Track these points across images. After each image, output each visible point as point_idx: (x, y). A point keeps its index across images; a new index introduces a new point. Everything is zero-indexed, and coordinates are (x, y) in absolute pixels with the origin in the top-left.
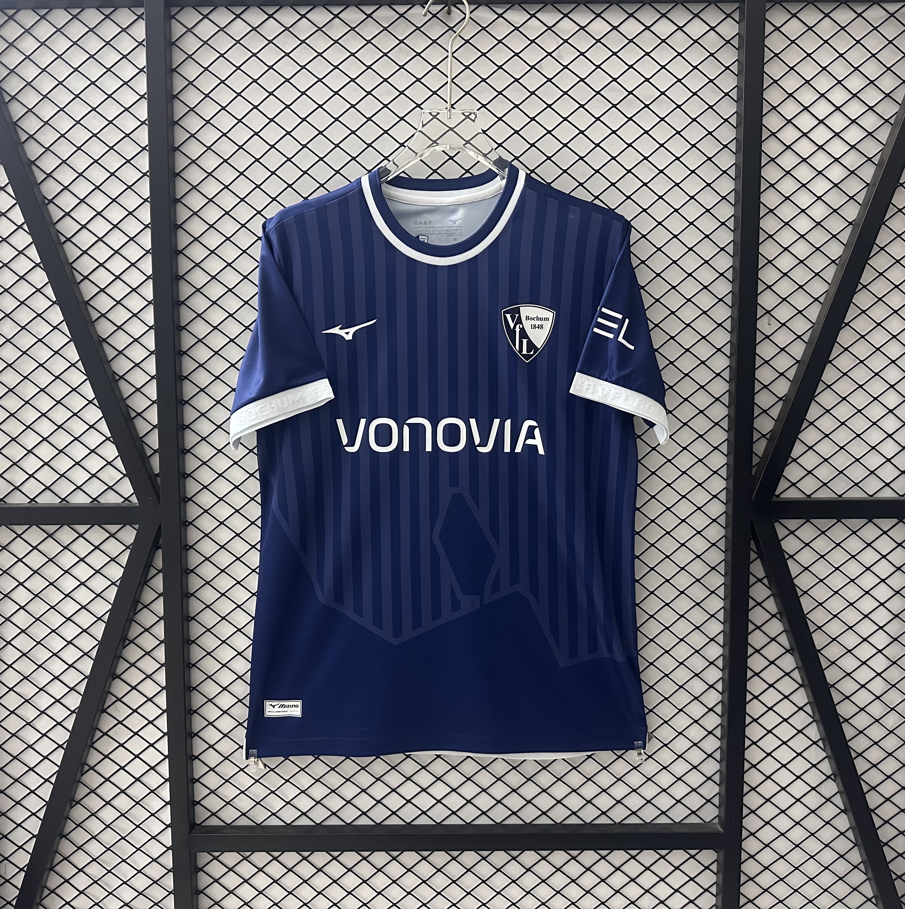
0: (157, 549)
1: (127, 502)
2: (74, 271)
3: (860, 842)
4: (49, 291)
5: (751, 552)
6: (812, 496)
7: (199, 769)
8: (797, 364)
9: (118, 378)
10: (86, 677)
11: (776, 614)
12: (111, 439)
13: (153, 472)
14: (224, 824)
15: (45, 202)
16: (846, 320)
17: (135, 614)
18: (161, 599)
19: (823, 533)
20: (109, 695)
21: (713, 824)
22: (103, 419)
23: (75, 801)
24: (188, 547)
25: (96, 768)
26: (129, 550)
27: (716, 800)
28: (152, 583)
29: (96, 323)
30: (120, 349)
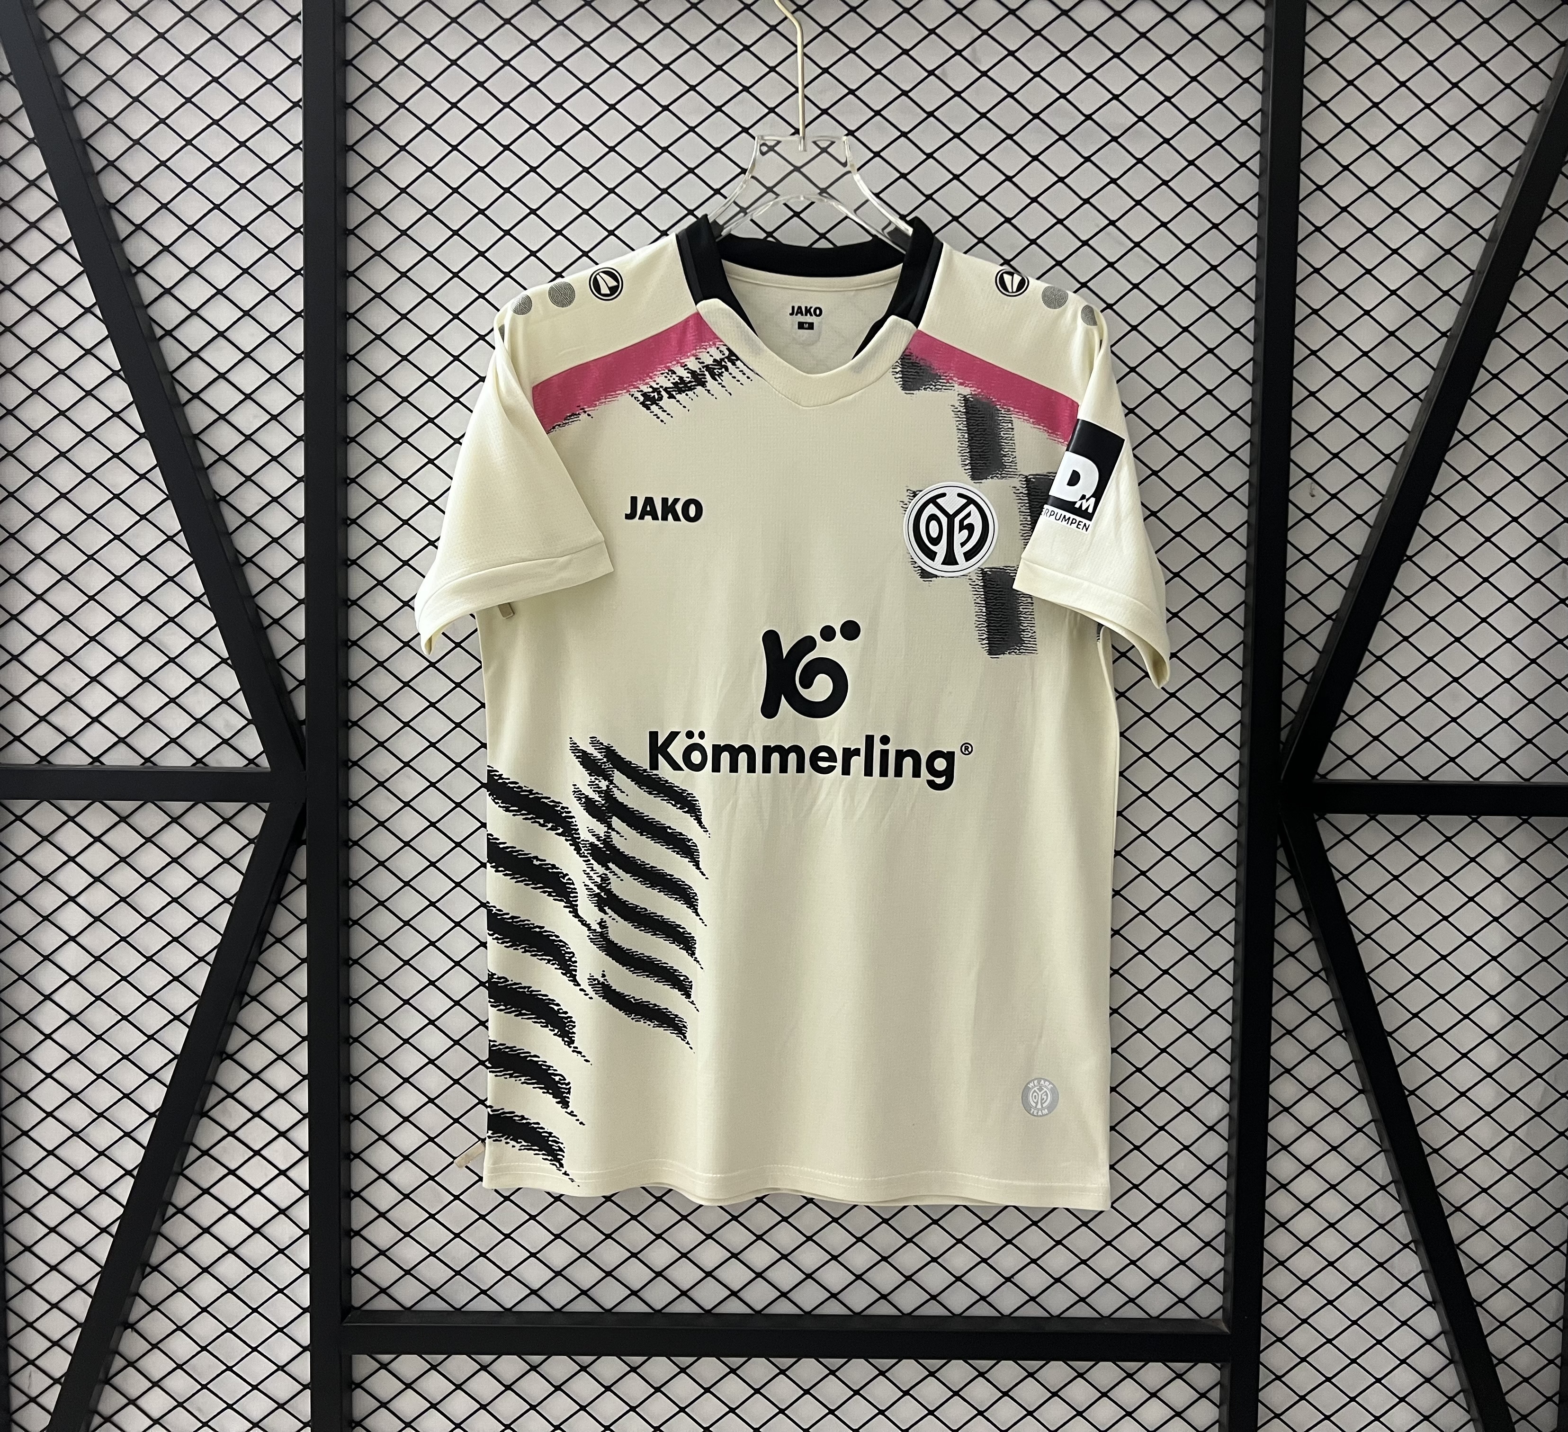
0: (299, 846)
1: (252, 765)
2: (177, 386)
3: (1457, 1357)
4: (134, 416)
5: (1278, 866)
6: (1379, 778)
7: (360, 1214)
8: (1356, 561)
9: (244, 560)
10: (176, 1056)
11: (1320, 971)
12: (229, 661)
13: (296, 717)
14: (399, 1308)
15: (131, 271)
16: (1436, 491)
17: (261, 953)
18: (304, 929)
19: (1398, 838)
20: (214, 1087)
21: (1214, 1320)
22: (217, 628)
23: (150, 1267)
24: (351, 844)
25: (186, 1211)
26: (252, 846)
27: (1219, 1281)
28: (290, 901)
29: (210, 470)
30: (249, 514)
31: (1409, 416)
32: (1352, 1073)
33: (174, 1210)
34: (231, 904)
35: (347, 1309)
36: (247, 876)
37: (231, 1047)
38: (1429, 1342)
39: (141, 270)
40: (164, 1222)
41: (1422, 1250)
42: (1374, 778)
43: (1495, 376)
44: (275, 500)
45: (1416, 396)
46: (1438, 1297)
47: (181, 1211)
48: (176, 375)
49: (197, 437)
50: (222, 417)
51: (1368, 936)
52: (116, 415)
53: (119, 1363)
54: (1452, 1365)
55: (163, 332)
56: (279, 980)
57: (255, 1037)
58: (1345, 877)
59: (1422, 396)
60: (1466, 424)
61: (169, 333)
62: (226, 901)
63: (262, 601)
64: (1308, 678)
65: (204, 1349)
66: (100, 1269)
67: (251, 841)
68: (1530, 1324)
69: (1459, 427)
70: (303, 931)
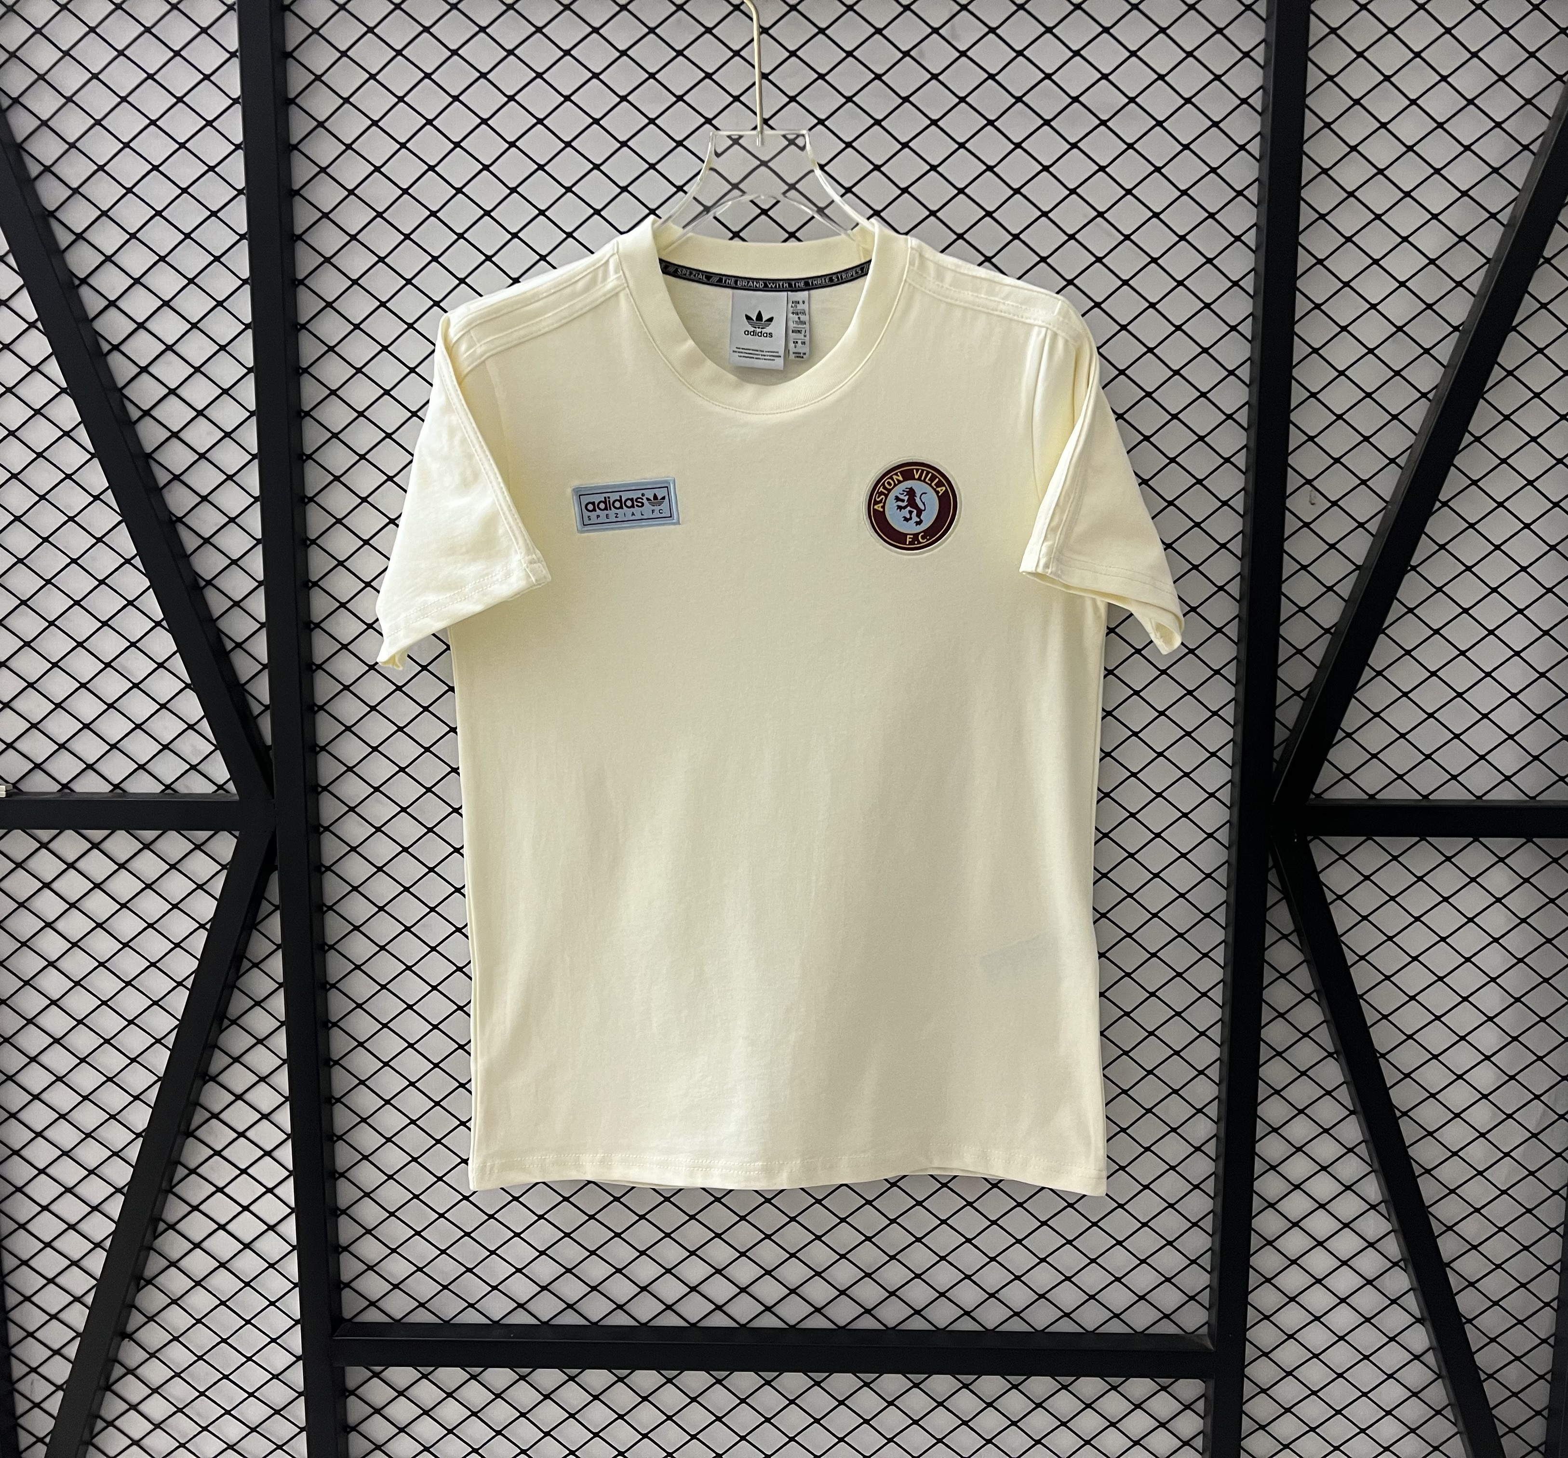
0: (271, 873)
1: (220, 792)
2: (127, 402)
4: (83, 436)
5: (1270, 887)
6: (1377, 797)
7: (347, 1231)
8: (1357, 572)
9: (203, 583)
11: (1312, 993)
12: (193, 687)
13: (262, 742)
14: (389, 1321)
15: (73, 283)
16: (1443, 497)
17: (239, 977)
18: (279, 954)
19: (1395, 858)
20: (198, 1108)
21: (1198, 1336)
22: (178, 654)
23: (145, 1280)
24: (323, 869)
25: (178, 1227)
26: (225, 871)
27: (1205, 1298)
28: (265, 927)
29: (165, 491)
30: (207, 536)
31: (1416, 417)
32: (1343, 1094)
33: (165, 1226)
34: (206, 929)
35: (337, 1320)
36: (222, 902)
37: (214, 1069)
38: (1417, 1357)
39: (84, 281)
40: (156, 1238)
41: (1410, 1269)
42: (1372, 797)
43: (1510, 373)
44: (232, 520)
45: (1424, 395)
46: (1426, 1315)
47: (172, 1227)
48: (126, 392)
49: (149, 456)
50: (175, 435)
51: (1362, 958)
52: (66, 434)
53: (118, 1371)
54: (1440, 1380)
55: (110, 347)
56: (258, 1004)
57: (236, 1060)
58: (1340, 898)
59: (1430, 396)
60: (1477, 426)
61: (116, 348)
62: (202, 926)
63: (224, 625)
64: (1304, 695)
65: (200, 1358)
66: (95, 1282)
67: (224, 867)
68: (1520, 1341)
69: (1469, 429)
70: (279, 956)
